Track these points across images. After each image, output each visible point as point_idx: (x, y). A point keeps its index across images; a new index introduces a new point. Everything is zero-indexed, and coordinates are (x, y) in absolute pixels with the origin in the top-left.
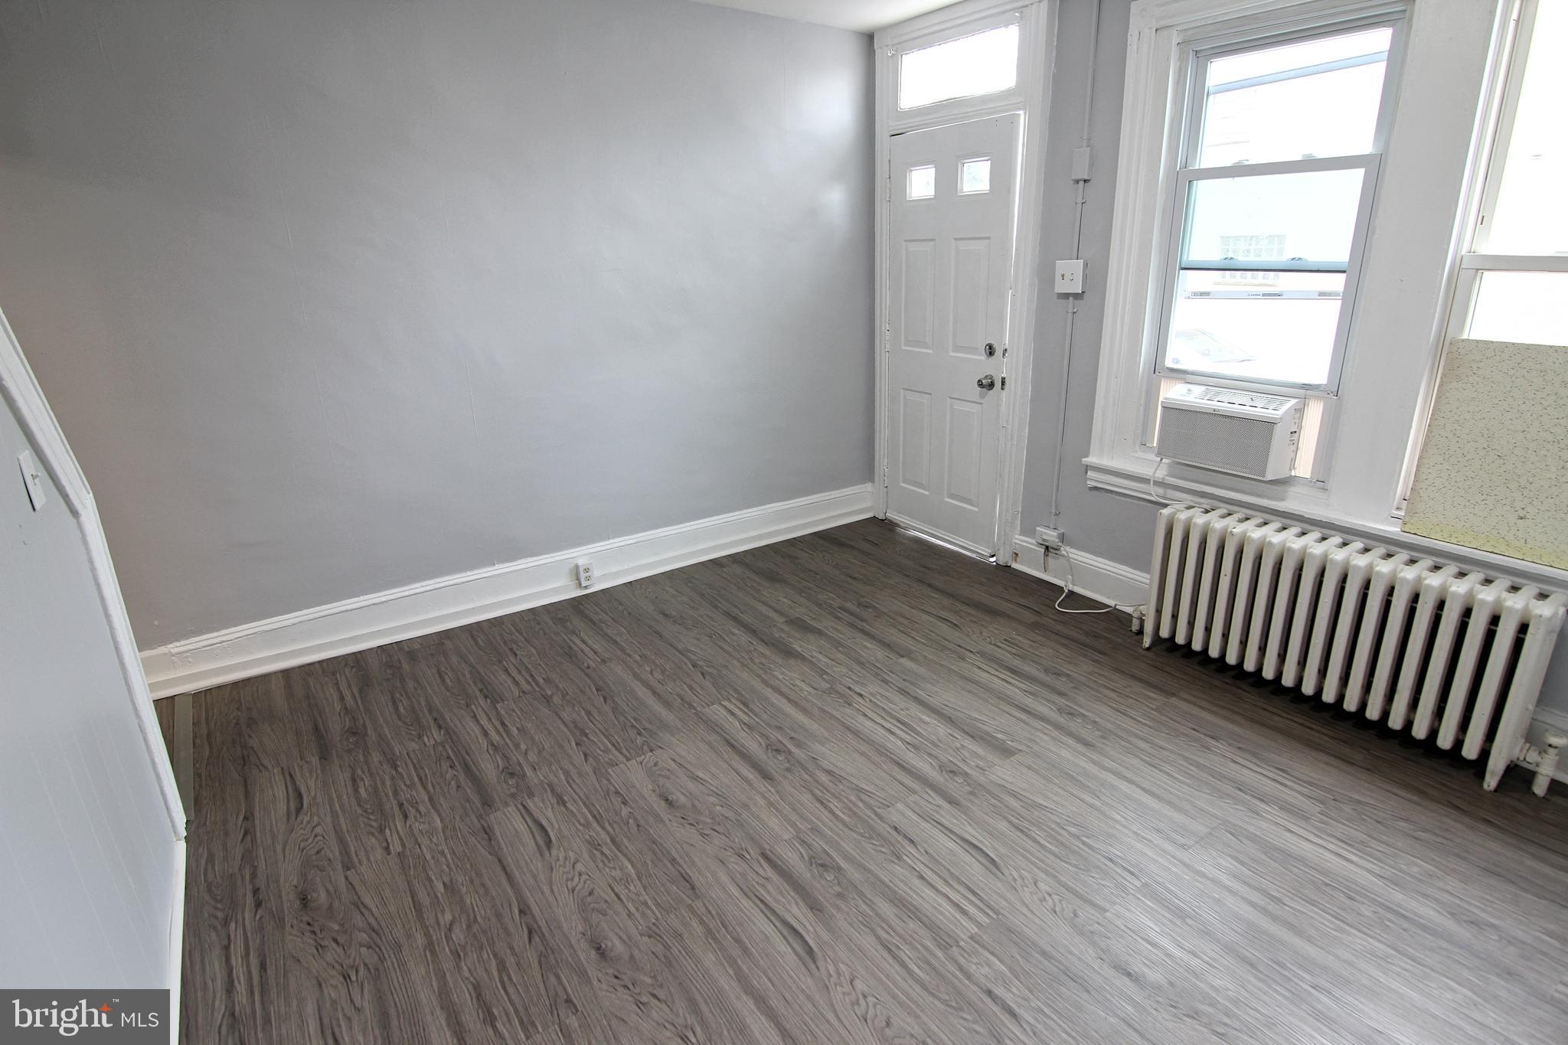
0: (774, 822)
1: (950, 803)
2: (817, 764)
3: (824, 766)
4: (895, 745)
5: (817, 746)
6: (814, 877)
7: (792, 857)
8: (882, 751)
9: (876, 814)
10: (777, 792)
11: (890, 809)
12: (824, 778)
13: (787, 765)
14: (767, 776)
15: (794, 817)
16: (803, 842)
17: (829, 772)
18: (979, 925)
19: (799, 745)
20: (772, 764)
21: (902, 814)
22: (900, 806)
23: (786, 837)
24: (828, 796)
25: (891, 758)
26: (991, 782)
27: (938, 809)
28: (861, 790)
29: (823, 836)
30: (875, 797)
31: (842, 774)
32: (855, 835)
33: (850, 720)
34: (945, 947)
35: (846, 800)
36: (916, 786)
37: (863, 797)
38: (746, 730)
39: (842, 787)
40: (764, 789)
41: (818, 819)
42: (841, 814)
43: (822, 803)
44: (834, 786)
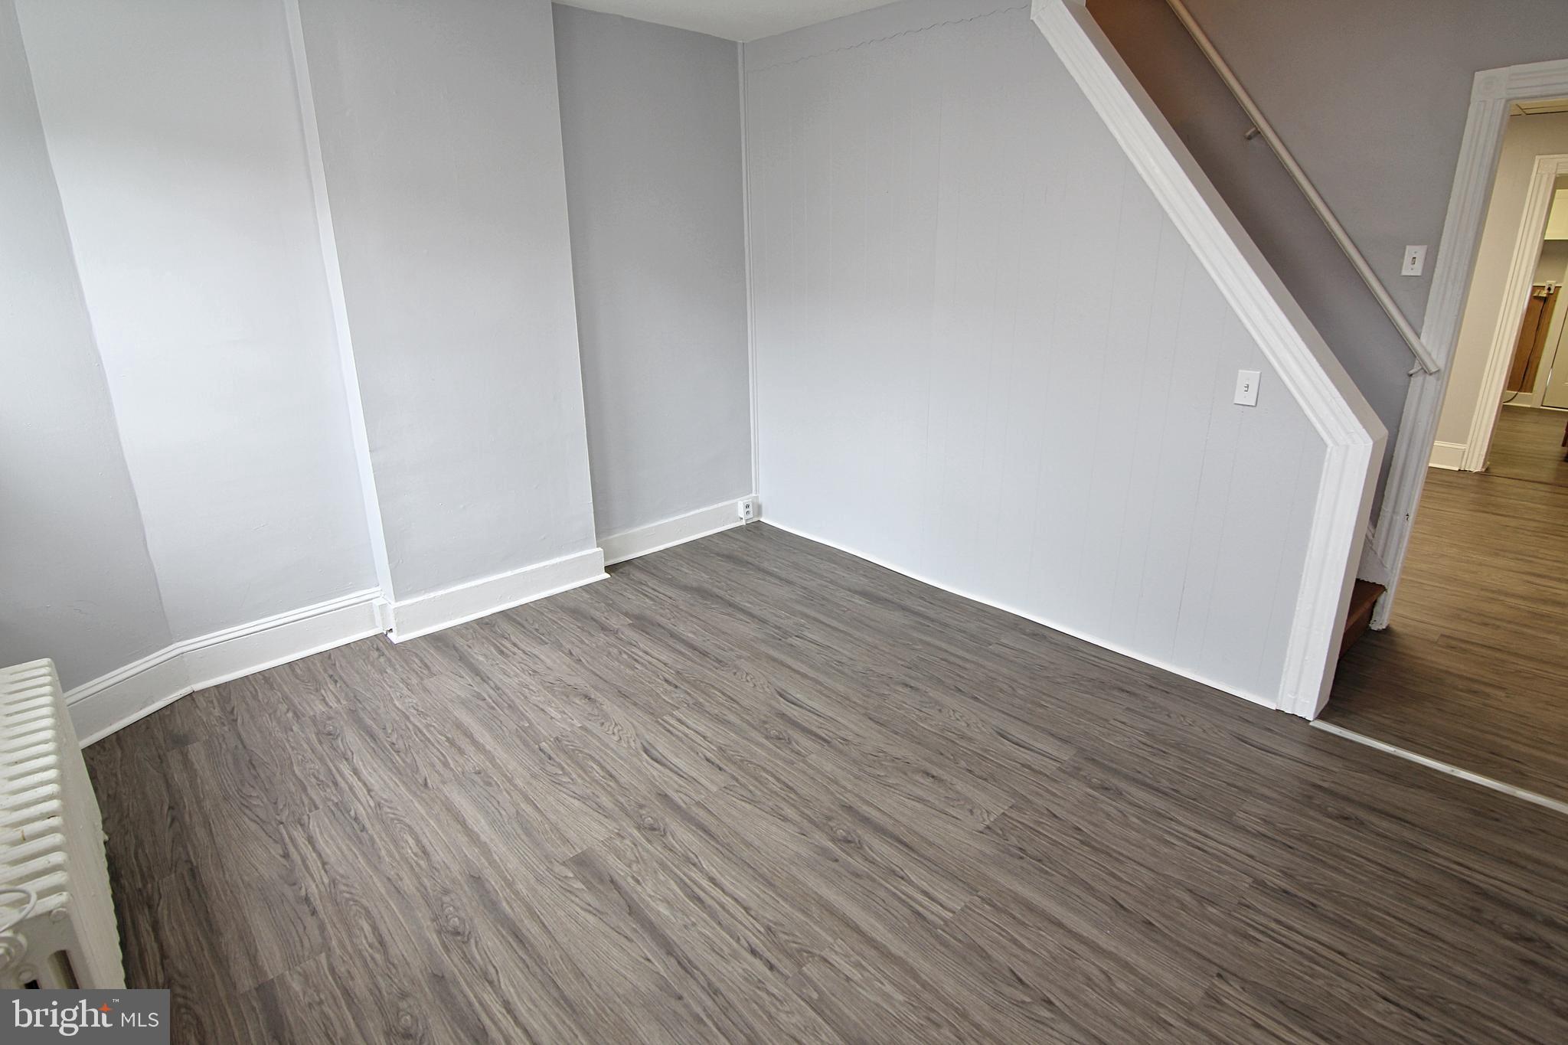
0: (828, 767)
1: (666, 795)
2: (801, 828)
3: (792, 826)
4: (712, 863)
5: (804, 851)
6: (786, 731)
7: (805, 742)
8: (726, 851)
9: (737, 780)
10: (832, 794)
11: (723, 785)
12: (790, 812)
13: (832, 824)
14: (849, 809)
15: (811, 772)
16: (798, 753)
17: (785, 819)
18: (672, 715)
19: (824, 852)
20: (848, 824)
21: (711, 781)
22: (714, 789)
23: (813, 756)
24: (783, 793)
25: (718, 842)
26: (615, 820)
27: (679, 789)
28: (750, 802)
29: (784, 760)
30: (737, 796)
31: (770, 818)
32: (755, 761)
33: (768, 899)
34: (697, 704)
35: (765, 790)
36: (696, 811)
37: (749, 795)
38: (898, 869)
39: (770, 804)
40: (846, 795)
41: (790, 772)
42: (770, 778)
43: (788, 786)
44: (778, 804)
